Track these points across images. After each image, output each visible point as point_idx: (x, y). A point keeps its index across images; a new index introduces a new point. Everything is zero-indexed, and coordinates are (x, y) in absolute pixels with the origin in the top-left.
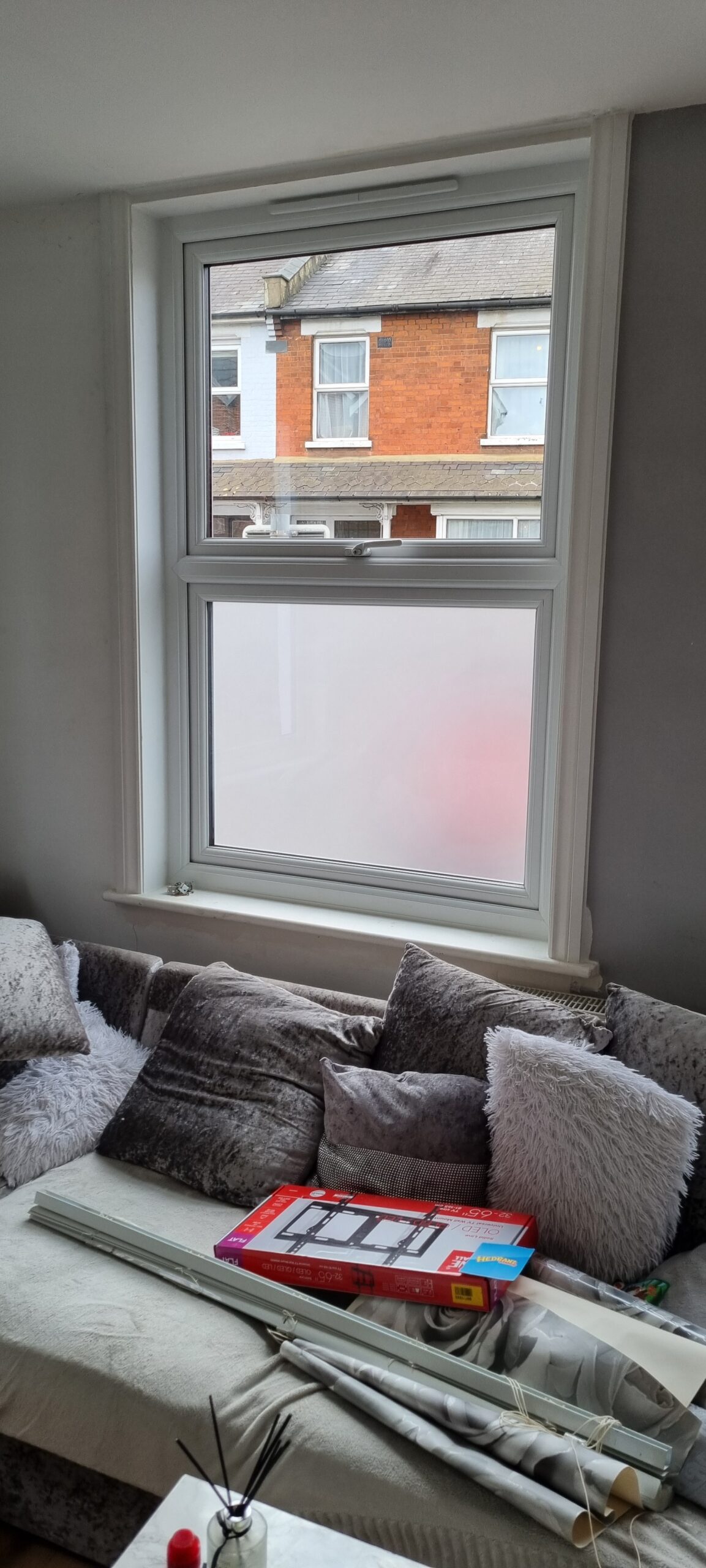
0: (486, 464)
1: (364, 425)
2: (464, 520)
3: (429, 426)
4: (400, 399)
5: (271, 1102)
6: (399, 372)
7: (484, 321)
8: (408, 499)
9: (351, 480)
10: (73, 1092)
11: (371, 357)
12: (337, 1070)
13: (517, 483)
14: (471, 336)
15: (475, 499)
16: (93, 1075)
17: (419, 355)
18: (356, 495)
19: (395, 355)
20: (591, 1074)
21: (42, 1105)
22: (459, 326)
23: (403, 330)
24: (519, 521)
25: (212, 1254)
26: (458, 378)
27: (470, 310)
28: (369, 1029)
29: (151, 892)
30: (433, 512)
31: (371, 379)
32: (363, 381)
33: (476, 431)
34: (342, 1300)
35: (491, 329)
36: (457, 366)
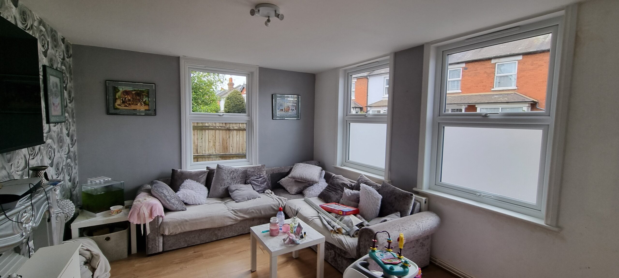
0: (493, 95)
1: (459, 87)
2: (485, 108)
3: (477, 86)
4: (470, 81)
5: (337, 192)
6: (469, 75)
7: (493, 61)
8: (469, 103)
9: (455, 99)
10: (317, 189)
11: (462, 72)
12: (346, 189)
13: (501, 99)
14: (489, 65)
15: (488, 103)
16: (320, 187)
17: (475, 71)
18: (455, 103)
19: (468, 71)
20: (370, 190)
21: (313, 189)
22: (487, 63)
23: (470, 65)
24: (502, 108)
25: (319, 206)
26: (486, 75)
27: (490, 59)
28: (353, 185)
29: (338, 166)
30: (476, 106)
31: (462, 77)
32: (460, 77)
33: (491, 87)
34: (330, 213)
35: (496, 63)
36: (485, 72)
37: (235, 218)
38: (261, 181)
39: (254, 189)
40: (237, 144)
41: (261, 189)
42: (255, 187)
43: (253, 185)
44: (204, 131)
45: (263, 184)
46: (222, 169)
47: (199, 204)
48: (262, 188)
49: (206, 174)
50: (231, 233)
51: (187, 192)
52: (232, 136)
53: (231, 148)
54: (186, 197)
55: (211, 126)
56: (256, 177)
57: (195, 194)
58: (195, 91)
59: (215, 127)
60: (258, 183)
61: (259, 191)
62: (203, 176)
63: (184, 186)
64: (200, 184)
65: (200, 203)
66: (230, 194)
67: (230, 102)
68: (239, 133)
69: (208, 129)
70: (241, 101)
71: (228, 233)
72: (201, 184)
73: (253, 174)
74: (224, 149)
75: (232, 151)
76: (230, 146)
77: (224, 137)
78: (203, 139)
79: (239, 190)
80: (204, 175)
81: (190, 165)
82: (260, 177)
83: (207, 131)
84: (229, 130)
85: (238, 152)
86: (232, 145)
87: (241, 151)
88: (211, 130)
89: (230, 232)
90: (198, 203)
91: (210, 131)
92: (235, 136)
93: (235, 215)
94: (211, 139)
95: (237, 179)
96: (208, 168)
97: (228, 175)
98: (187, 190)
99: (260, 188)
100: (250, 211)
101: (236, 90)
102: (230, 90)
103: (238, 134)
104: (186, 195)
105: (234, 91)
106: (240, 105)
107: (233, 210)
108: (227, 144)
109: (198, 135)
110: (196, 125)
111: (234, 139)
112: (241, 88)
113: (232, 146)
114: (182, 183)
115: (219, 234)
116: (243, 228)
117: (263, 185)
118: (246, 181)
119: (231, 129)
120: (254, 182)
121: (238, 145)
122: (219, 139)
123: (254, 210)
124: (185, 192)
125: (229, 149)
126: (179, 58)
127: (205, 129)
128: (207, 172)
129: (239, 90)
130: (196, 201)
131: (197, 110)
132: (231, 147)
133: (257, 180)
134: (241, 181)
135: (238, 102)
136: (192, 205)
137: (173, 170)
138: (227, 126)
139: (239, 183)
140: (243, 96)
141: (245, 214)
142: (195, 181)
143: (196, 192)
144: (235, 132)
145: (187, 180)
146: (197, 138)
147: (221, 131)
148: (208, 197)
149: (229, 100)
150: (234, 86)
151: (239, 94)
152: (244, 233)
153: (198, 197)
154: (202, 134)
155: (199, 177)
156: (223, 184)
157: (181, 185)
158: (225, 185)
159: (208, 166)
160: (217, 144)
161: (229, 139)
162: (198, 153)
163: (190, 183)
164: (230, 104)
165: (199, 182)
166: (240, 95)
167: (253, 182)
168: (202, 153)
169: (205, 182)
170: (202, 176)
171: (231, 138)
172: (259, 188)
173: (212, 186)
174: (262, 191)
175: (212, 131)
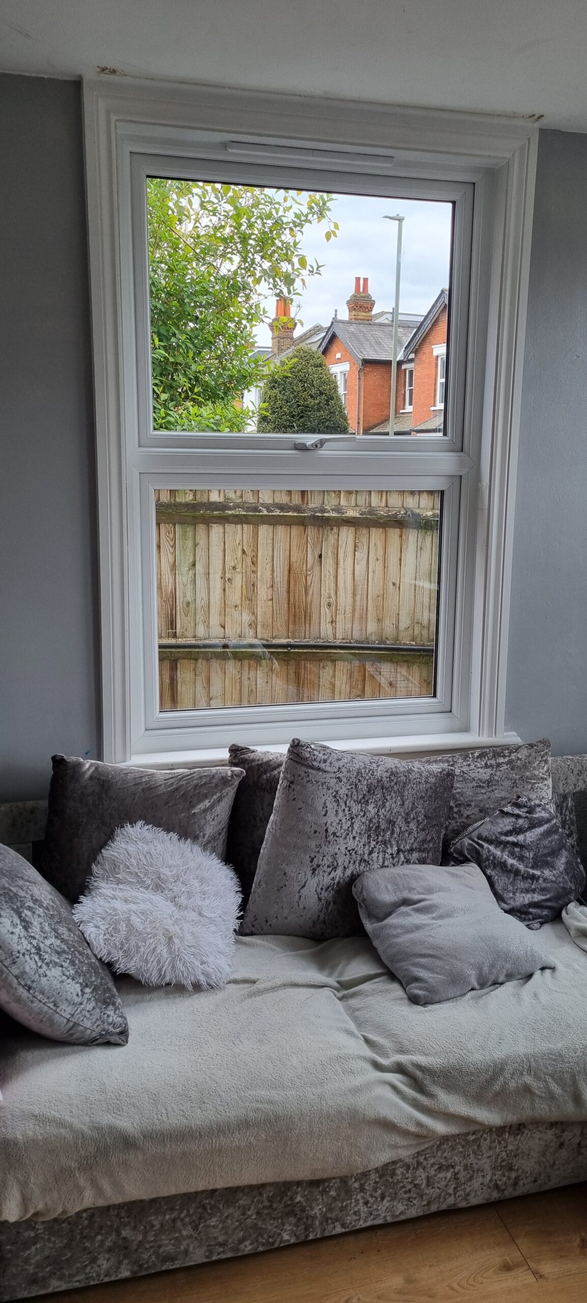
37: (419, 1124)
38: (536, 844)
39: (499, 898)
40: (354, 595)
41: (537, 897)
42: (502, 881)
43: (489, 872)
44: (201, 529)
45: (551, 866)
46: (319, 769)
47: (197, 987)
48: (543, 890)
49: (230, 793)
50: (386, 1203)
51: (133, 907)
52: (330, 554)
53: (326, 613)
54: (127, 939)
55: (237, 506)
56: (506, 824)
57: (176, 922)
58: (163, 331)
59: (256, 509)
60: (521, 858)
61: (527, 913)
62: (212, 806)
63: (115, 865)
64: (197, 849)
65: (202, 979)
66: (369, 926)
67: (279, 396)
68: (364, 540)
69: (224, 520)
70: (321, 394)
71: (366, 1203)
72: (205, 847)
73: (483, 795)
74: (292, 618)
75: (329, 627)
76: (324, 601)
77: (293, 559)
78: (199, 568)
79: (418, 910)
80: (219, 800)
81: (143, 729)
82: (532, 826)
83: (216, 530)
84: (322, 522)
85: (356, 635)
86: (333, 600)
87: (372, 627)
88: (236, 523)
89: (383, 1197)
90: (187, 983)
91: (230, 528)
92: (346, 556)
93: (416, 1105)
94: (234, 568)
95: (401, 832)
96: (237, 753)
97: (356, 808)
98: (131, 893)
99: (534, 891)
100: (512, 1084)
101: (303, 345)
102: (280, 350)
103: (359, 545)
104: (123, 927)
105: (298, 351)
106: (319, 410)
107: (400, 1069)
108: (310, 592)
109: (174, 546)
110: (165, 498)
111: (341, 571)
112: (324, 338)
113: (329, 605)
114: (104, 844)
115: (317, 1210)
116: (456, 1176)
117: (547, 873)
118: (446, 844)
119: (328, 519)
120: (498, 853)
121: (358, 598)
122: (273, 570)
123: (537, 1077)
124: (118, 905)
125: (315, 617)
126: (77, 84)
127: (208, 522)
128: (237, 783)
129: (314, 348)
130: (179, 965)
131: (169, 422)
132: (325, 610)
133: (511, 839)
134: (424, 841)
135: (312, 397)
136: (158, 987)
137: (58, 762)
138: (311, 506)
139: (415, 855)
140: (331, 372)
141: (478, 1098)
142: (174, 836)
143: (179, 906)
144: (347, 535)
145: (128, 828)
146: (171, 560)
147: (281, 530)
148: (241, 932)
149: (276, 391)
150: (298, 333)
151: (319, 361)
152: (463, 1204)
153: (189, 937)
154: (195, 545)
155: (193, 807)
156: (328, 860)
157: (99, 858)
158: (335, 869)
159: (241, 743)
160: (263, 592)
161: (317, 569)
162: (175, 636)
163: (146, 848)
164: (281, 408)
165: (195, 838)
166: (321, 365)
167: (492, 848)
168: (195, 637)
169: (220, 844)
170: (207, 803)
171: (328, 562)
172: (527, 891)
173: (261, 863)
174: (545, 912)
175: (239, 526)
